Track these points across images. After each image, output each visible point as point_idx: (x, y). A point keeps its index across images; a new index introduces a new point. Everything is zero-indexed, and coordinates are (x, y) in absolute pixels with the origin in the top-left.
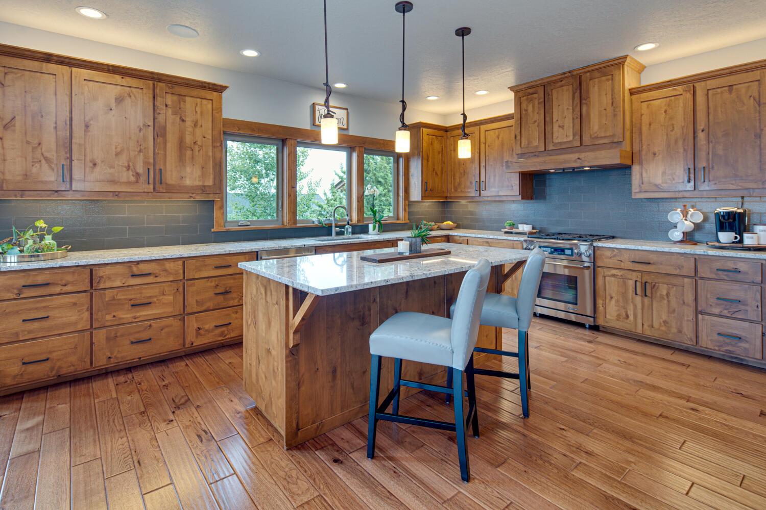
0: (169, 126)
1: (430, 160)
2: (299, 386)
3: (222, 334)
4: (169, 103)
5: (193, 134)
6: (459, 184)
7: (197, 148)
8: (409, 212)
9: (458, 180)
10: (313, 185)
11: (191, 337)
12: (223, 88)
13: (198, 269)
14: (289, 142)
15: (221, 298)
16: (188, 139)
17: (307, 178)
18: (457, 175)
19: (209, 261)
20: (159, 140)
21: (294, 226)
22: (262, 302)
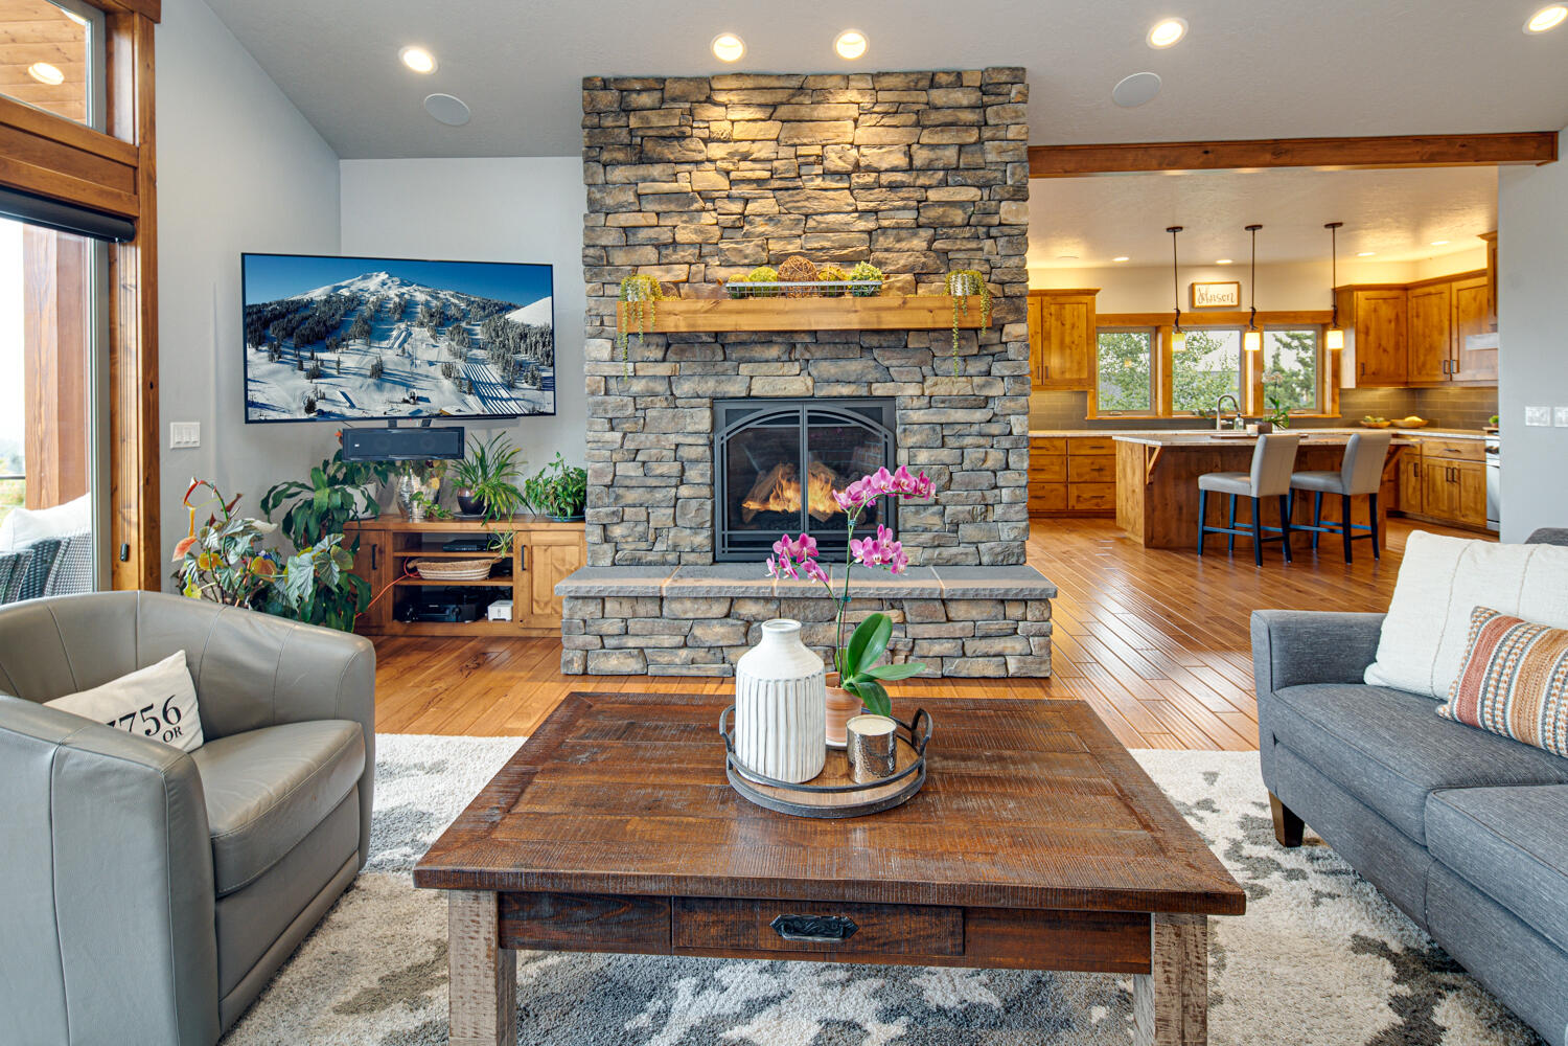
0: (1053, 331)
1: (1372, 332)
2: (1153, 511)
3: (1097, 505)
4: (1053, 311)
5: (1071, 334)
6: (1424, 364)
7: (1074, 347)
8: (1341, 405)
9: (1422, 358)
10: (1229, 361)
11: (1072, 502)
12: (1096, 291)
13: (1078, 447)
14: (1163, 329)
15: (1096, 473)
16: (1067, 340)
17: (1220, 350)
18: (1422, 351)
19: (1086, 442)
20: (1046, 343)
21: (1168, 417)
22: (1129, 460)
